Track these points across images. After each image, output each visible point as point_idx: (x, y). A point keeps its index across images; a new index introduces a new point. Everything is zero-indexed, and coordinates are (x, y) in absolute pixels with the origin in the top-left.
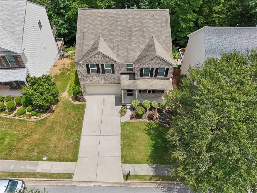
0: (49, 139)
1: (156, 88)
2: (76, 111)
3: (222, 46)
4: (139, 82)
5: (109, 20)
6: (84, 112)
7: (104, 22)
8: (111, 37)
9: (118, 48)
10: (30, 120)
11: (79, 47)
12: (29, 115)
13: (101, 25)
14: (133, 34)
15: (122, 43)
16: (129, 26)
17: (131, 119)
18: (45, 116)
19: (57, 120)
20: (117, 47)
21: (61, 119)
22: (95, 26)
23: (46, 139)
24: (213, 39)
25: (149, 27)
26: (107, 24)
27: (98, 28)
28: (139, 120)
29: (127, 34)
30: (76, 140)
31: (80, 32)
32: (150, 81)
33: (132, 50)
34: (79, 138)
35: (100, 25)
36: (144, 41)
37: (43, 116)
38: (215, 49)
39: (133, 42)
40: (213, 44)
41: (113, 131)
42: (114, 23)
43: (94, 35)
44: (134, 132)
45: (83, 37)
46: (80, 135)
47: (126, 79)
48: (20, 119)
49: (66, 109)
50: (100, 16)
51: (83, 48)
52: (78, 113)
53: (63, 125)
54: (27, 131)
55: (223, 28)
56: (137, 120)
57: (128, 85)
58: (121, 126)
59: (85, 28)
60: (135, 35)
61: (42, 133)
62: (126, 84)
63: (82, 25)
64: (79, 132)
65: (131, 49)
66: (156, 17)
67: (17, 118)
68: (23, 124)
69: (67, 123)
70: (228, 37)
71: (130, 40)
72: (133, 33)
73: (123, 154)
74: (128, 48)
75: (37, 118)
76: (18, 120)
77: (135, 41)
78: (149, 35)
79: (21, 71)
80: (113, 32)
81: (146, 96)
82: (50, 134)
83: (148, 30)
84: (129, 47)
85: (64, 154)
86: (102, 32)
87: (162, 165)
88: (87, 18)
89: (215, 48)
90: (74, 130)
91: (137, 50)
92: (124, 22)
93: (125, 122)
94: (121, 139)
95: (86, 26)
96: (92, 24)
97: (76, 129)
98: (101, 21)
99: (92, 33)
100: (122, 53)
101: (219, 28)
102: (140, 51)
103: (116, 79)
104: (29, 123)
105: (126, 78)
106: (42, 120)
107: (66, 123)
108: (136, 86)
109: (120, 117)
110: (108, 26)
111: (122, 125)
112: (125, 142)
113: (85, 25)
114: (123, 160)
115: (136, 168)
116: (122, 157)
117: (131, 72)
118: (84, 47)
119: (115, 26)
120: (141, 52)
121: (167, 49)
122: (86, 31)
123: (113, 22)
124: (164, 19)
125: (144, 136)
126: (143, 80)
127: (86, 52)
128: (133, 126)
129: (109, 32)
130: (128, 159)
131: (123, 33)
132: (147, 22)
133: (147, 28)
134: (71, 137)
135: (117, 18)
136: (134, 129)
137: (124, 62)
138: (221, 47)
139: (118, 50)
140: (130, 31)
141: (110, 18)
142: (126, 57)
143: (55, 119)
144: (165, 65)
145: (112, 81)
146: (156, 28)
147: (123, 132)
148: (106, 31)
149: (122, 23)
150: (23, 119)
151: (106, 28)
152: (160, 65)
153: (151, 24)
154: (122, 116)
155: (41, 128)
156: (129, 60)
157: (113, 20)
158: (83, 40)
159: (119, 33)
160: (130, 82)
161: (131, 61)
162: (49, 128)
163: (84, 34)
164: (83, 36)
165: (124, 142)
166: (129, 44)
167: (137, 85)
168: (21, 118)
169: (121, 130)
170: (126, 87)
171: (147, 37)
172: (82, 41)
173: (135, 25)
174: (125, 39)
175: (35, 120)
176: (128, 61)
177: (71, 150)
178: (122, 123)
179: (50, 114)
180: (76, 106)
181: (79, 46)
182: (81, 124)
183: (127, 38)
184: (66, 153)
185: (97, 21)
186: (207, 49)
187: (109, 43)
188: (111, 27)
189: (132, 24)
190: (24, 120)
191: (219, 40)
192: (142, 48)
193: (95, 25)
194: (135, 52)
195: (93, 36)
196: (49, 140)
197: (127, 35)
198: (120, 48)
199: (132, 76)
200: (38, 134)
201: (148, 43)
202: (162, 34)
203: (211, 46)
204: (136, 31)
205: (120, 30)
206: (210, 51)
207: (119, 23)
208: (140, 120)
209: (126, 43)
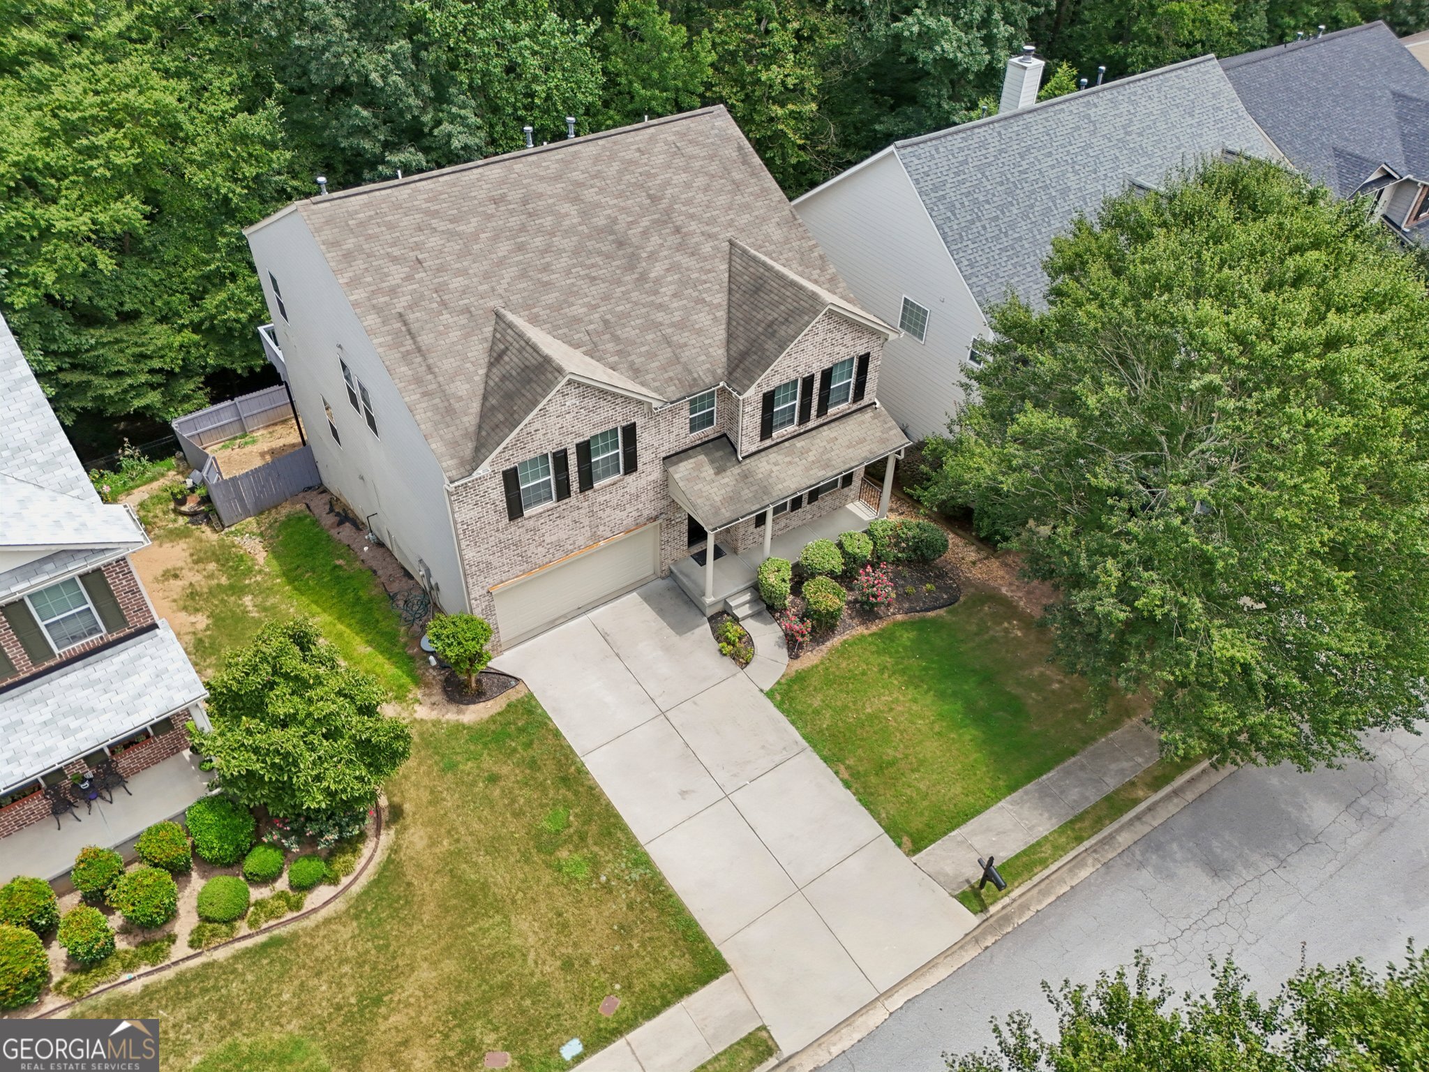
0: (504, 949)
1: (844, 463)
2: (515, 750)
3: (987, 202)
4: (762, 465)
5: (489, 217)
6: (557, 734)
7: (475, 237)
8: (551, 298)
9: (616, 339)
10: (310, 923)
11: (425, 394)
12: (281, 895)
13: (465, 253)
14: (644, 255)
15: (618, 309)
16: (600, 221)
17: (797, 657)
18: (379, 857)
19: (458, 841)
20: (607, 336)
21: (476, 826)
22: (441, 269)
23: (491, 960)
24: (948, 185)
25: (689, 202)
26: (495, 238)
27: (464, 272)
28: (828, 644)
29: (618, 263)
30: (635, 876)
31: (379, 320)
32: (802, 443)
33: (681, 326)
34: (642, 860)
35: (460, 257)
36: (709, 271)
37: (363, 861)
38: (972, 221)
39: (663, 290)
40: (958, 206)
41: (763, 747)
42: (523, 228)
43: (462, 312)
44: (855, 703)
45: (413, 338)
46: (633, 845)
47: (702, 475)
48: (247, 951)
49: (452, 767)
50: (437, 212)
51: (446, 397)
52: (531, 752)
53: (514, 849)
54: (345, 980)
55: (956, 133)
56: (823, 647)
57: (732, 499)
58: (779, 706)
59: (393, 291)
60: (652, 256)
61: (443, 943)
62: (717, 499)
63: (369, 279)
64: (619, 834)
65: (673, 325)
66: (690, 150)
67: (221, 955)
68: (285, 962)
69: (523, 827)
70: (990, 164)
71: (646, 286)
72: (637, 248)
73: (884, 815)
74: (661, 324)
75: (340, 887)
76: (236, 958)
77: (671, 283)
78: (710, 236)
79: (140, 657)
80: (546, 268)
81: (786, 526)
82: (485, 923)
83: (692, 217)
84: (660, 316)
85: (642, 973)
86: (493, 290)
87: (1050, 775)
88: (369, 238)
89: (969, 218)
90: (590, 841)
91: (702, 318)
92: (566, 208)
93: (778, 683)
94: (825, 759)
95: (393, 283)
96: (420, 262)
97: (594, 829)
98: (451, 235)
99: (443, 304)
100: (651, 356)
101: (945, 136)
102: (715, 319)
103: (643, 498)
104: (318, 940)
105: (698, 467)
106: (376, 883)
107: (516, 829)
108: (766, 491)
109: (741, 675)
110: (503, 248)
111: (782, 702)
112: (851, 762)
113: (386, 275)
114: (905, 839)
115: (977, 841)
116: (894, 830)
117: (709, 432)
118: (451, 389)
119: (539, 242)
120: (724, 321)
121: (816, 277)
122: (410, 307)
123: (514, 222)
124: (730, 152)
125: (901, 698)
126: (775, 449)
127: (476, 406)
128: (829, 681)
129: (523, 275)
130: (917, 823)
131: (593, 261)
132: (668, 183)
133: (683, 209)
134: (603, 879)
135: (525, 202)
136: (841, 691)
137: (683, 394)
138: (987, 206)
139: (621, 347)
140: (620, 244)
141: (491, 209)
142: (679, 368)
143: (441, 843)
144: (854, 346)
145: (624, 514)
146: (723, 200)
147: (809, 729)
148: (509, 273)
149: (560, 217)
150: (262, 938)
151: (501, 263)
152: (837, 349)
153: (688, 185)
154: (747, 663)
155: (410, 926)
156: (695, 375)
157: (512, 213)
158: (423, 356)
159: (574, 266)
160: (726, 480)
161: (708, 380)
162: (454, 902)
163: (405, 324)
164: (409, 332)
165: (848, 768)
166: (652, 304)
167: (766, 483)
168: (247, 937)
169: (793, 723)
170: (723, 510)
171: (707, 248)
172: (419, 359)
173: (622, 209)
174: (623, 289)
175: (339, 906)
176: (695, 379)
177: (656, 934)
178: (771, 690)
179: (392, 832)
180: (493, 727)
181: (420, 390)
182: (593, 794)
183: (628, 278)
184: (647, 959)
185: (434, 242)
186: (947, 230)
187: (559, 327)
188: (521, 248)
189: (609, 212)
190: (276, 942)
191: (968, 184)
192: (720, 305)
193: (437, 262)
194: (699, 332)
195: (463, 320)
196: (511, 955)
197: (618, 267)
198: (625, 336)
199: (720, 453)
200: (425, 965)
201: (727, 275)
202: (757, 217)
203: (955, 215)
204: (645, 233)
205: (576, 252)
206: (961, 237)
207: (548, 221)
208: (836, 641)
209: (636, 304)
